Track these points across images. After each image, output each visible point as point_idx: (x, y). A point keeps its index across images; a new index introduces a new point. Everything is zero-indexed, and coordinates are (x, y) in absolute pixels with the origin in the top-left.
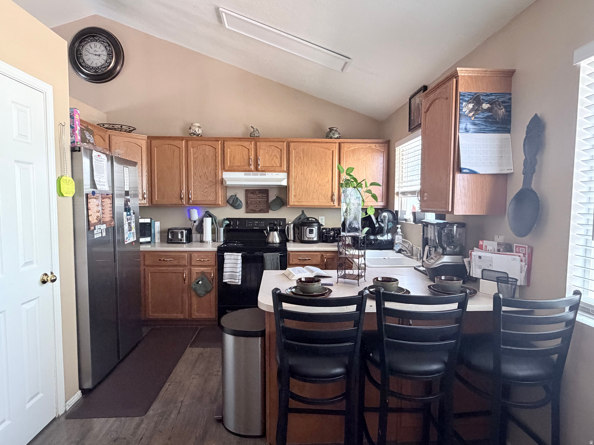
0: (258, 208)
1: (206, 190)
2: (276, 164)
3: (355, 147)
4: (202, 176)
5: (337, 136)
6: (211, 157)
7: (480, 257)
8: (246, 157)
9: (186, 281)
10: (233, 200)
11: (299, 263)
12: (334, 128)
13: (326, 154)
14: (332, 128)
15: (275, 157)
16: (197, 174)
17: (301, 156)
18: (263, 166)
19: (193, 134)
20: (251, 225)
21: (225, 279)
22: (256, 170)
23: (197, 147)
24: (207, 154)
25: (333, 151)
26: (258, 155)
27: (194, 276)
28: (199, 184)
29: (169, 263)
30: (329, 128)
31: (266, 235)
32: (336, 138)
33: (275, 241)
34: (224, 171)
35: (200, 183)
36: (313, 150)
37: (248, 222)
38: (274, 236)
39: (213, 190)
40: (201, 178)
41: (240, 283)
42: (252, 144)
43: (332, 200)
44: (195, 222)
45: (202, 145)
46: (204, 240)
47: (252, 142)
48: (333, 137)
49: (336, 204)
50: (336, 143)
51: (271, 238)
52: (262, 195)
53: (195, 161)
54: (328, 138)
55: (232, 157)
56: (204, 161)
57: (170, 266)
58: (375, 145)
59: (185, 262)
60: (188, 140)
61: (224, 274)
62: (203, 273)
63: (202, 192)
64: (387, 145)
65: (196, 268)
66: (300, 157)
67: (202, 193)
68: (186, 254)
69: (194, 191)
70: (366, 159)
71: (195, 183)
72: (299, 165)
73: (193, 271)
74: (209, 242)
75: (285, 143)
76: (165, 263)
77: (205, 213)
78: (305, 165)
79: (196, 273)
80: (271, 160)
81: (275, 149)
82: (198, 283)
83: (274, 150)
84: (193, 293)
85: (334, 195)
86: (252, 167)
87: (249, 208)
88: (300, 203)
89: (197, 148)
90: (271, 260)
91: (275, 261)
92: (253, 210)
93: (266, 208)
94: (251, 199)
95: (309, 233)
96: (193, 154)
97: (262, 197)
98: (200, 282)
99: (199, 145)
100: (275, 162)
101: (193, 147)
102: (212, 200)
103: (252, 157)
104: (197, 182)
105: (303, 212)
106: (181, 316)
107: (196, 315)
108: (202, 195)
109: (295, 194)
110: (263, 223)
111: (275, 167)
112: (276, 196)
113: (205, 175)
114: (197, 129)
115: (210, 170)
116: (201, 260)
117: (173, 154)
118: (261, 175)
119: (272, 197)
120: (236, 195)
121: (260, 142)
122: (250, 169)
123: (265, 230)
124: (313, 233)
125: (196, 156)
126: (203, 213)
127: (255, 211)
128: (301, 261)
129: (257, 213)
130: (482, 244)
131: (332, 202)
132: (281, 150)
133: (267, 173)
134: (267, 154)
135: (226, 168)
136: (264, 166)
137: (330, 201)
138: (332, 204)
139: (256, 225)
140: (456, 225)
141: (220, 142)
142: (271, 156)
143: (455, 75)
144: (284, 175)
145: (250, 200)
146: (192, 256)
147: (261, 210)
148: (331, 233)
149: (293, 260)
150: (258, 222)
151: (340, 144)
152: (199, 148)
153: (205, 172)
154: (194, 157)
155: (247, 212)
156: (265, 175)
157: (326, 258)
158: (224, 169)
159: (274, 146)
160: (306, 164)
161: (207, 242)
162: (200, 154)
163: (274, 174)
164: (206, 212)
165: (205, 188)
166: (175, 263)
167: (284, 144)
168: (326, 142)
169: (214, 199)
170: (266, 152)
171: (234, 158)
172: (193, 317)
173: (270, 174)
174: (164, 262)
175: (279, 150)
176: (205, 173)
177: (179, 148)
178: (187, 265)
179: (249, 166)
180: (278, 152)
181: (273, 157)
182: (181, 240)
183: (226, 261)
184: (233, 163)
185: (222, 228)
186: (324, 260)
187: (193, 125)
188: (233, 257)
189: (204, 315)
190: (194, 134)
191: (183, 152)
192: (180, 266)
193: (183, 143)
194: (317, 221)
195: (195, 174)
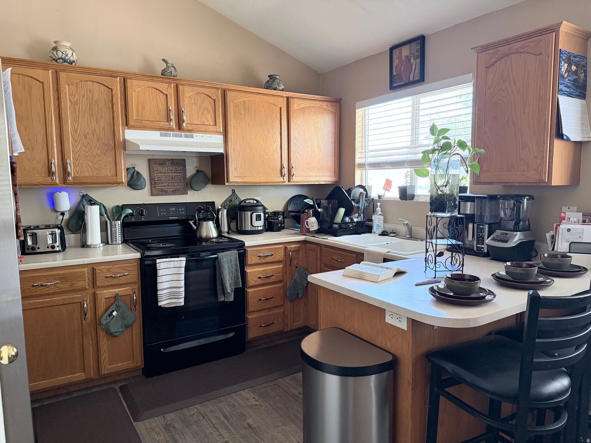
0: (171, 187)
1: (96, 160)
2: (208, 121)
3: (306, 104)
4: (88, 134)
5: (282, 87)
6: (103, 102)
7: (569, 230)
8: (163, 108)
9: (89, 315)
10: (131, 174)
11: (260, 262)
12: (277, 75)
13: (272, 112)
14: (275, 75)
15: (205, 111)
16: (78, 131)
17: (242, 112)
18: (189, 124)
19: (61, 60)
20: (165, 214)
21: (161, 301)
22: (179, 129)
23: (77, 83)
24: (96, 97)
25: (281, 108)
26: (181, 106)
27: (102, 305)
28: (83, 148)
29: (53, 289)
30: (269, 76)
31: (195, 228)
32: (281, 91)
33: (211, 235)
34: (126, 127)
35: (86, 147)
36: (256, 104)
37: (159, 211)
38: (208, 228)
39: (110, 159)
40: (86, 138)
41: (183, 304)
42: (171, 87)
43: (282, 175)
44: (63, 214)
45: (86, 81)
46: (89, 243)
47: (171, 84)
48: (277, 89)
49: (286, 178)
50: (282, 97)
51: (205, 232)
52: (176, 168)
53: (75, 108)
54: (270, 89)
55: (140, 106)
56: (91, 109)
57: (54, 294)
58: (327, 103)
59: (86, 283)
60: (58, 70)
61: (159, 293)
62: (116, 297)
63: (91, 162)
64: (338, 104)
65: (105, 291)
66: (241, 114)
67: (91, 164)
68: (85, 270)
69: (75, 160)
70: (317, 122)
71: (76, 147)
72: (239, 125)
73: (99, 297)
74: (98, 246)
75: (220, 90)
76: (45, 291)
77: (80, 197)
78: (247, 125)
79: (105, 298)
80: (200, 114)
81: (206, 99)
82: (111, 314)
83: (204, 100)
84: (102, 334)
85: (283, 167)
86: (173, 124)
87: (156, 188)
88: (243, 179)
89: (77, 86)
90: (228, 262)
91: (233, 263)
92: (162, 190)
93: (183, 188)
94: (159, 173)
95: (256, 220)
96: (69, 95)
97: (177, 170)
98: (115, 313)
99: (81, 81)
100: (206, 118)
101: (69, 83)
102: (110, 175)
103: (172, 107)
104: (80, 145)
105: (233, 191)
106: (80, 376)
107: (107, 368)
108: (91, 168)
109: (235, 166)
110: (183, 209)
111: (207, 125)
112: (197, 169)
113: (93, 134)
114: (70, 53)
115: (102, 125)
116: (113, 277)
117: (30, 94)
118: (186, 136)
119: (191, 170)
120: (134, 168)
121: (183, 85)
122: (170, 126)
123: (192, 220)
124: (261, 220)
125: (75, 100)
126: (77, 198)
127: (166, 192)
128: (261, 259)
129: (170, 195)
130: (564, 216)
131: (281, 176)
132: (214, 100)
133: (195, 135)
134: (193, 105)
135: (131, 123)
136: (192, 124)
137: (279, 175)
138: (281, 179)
139: (171, 213)
140: (527, 197)
141: (118, 78)
142: (200, 108)
143: (555, 29)
144: (219, 139)
145: (158, 176)
146: (97, 271)
147: (176, 190)
148: (279, 218)
149: (251, 259)
150: (174, 209)
151: (288, 98)
152: (80, 86)
153: (95, 129)
154: (72, 100)
155: (152, 195)
156: (192, 137)
157: (291, 251)
158: (127, 124)
159: (204, 94)
160: (249, 124)
161: (95, 247)
162: (83, 97)
163: (206, 136)
164: (83, 196)
165: (95, 155)
166: (66, 286)
167: (219, 92)
168: (271, 95)
169: (112, 174)
170: (192, 101)
171: (143, 108)
172: (103, 373)
173: (200, 135)
174: (42, 288)
175: (212, 101)
176: (93, 129)
177: (43, 83)
178: (87, 287)
179: (168, 121)
180: (210, 103)
181: (204, 110)
182: (53, 247)
183: (160, 273)
184: (142, 116)
185: (119, 221)
186: (290, 253)
187: (60, 44)
188: (172, 265)
189: (121, 366)
190: (65, 61)
191: (49, 92)
192: (75, 291)
193: (48, 73)
194: (258, 204)
195: (76, 132)
